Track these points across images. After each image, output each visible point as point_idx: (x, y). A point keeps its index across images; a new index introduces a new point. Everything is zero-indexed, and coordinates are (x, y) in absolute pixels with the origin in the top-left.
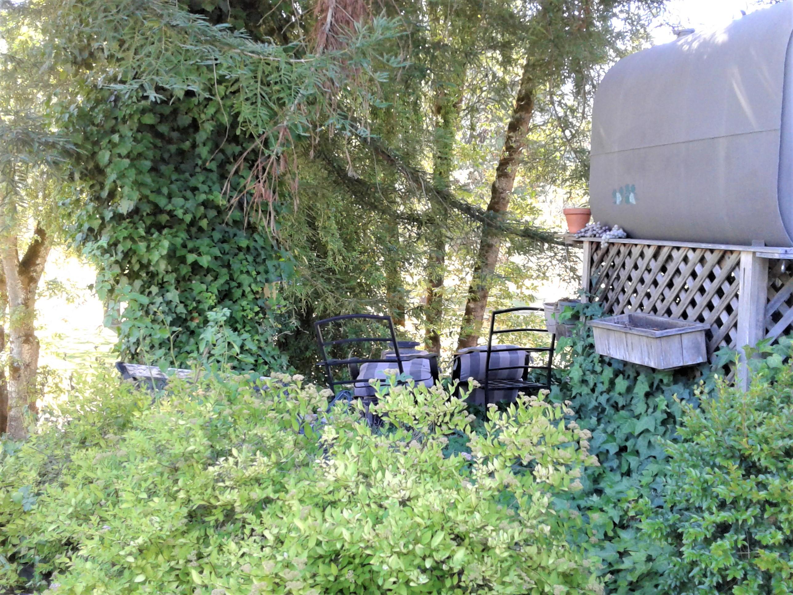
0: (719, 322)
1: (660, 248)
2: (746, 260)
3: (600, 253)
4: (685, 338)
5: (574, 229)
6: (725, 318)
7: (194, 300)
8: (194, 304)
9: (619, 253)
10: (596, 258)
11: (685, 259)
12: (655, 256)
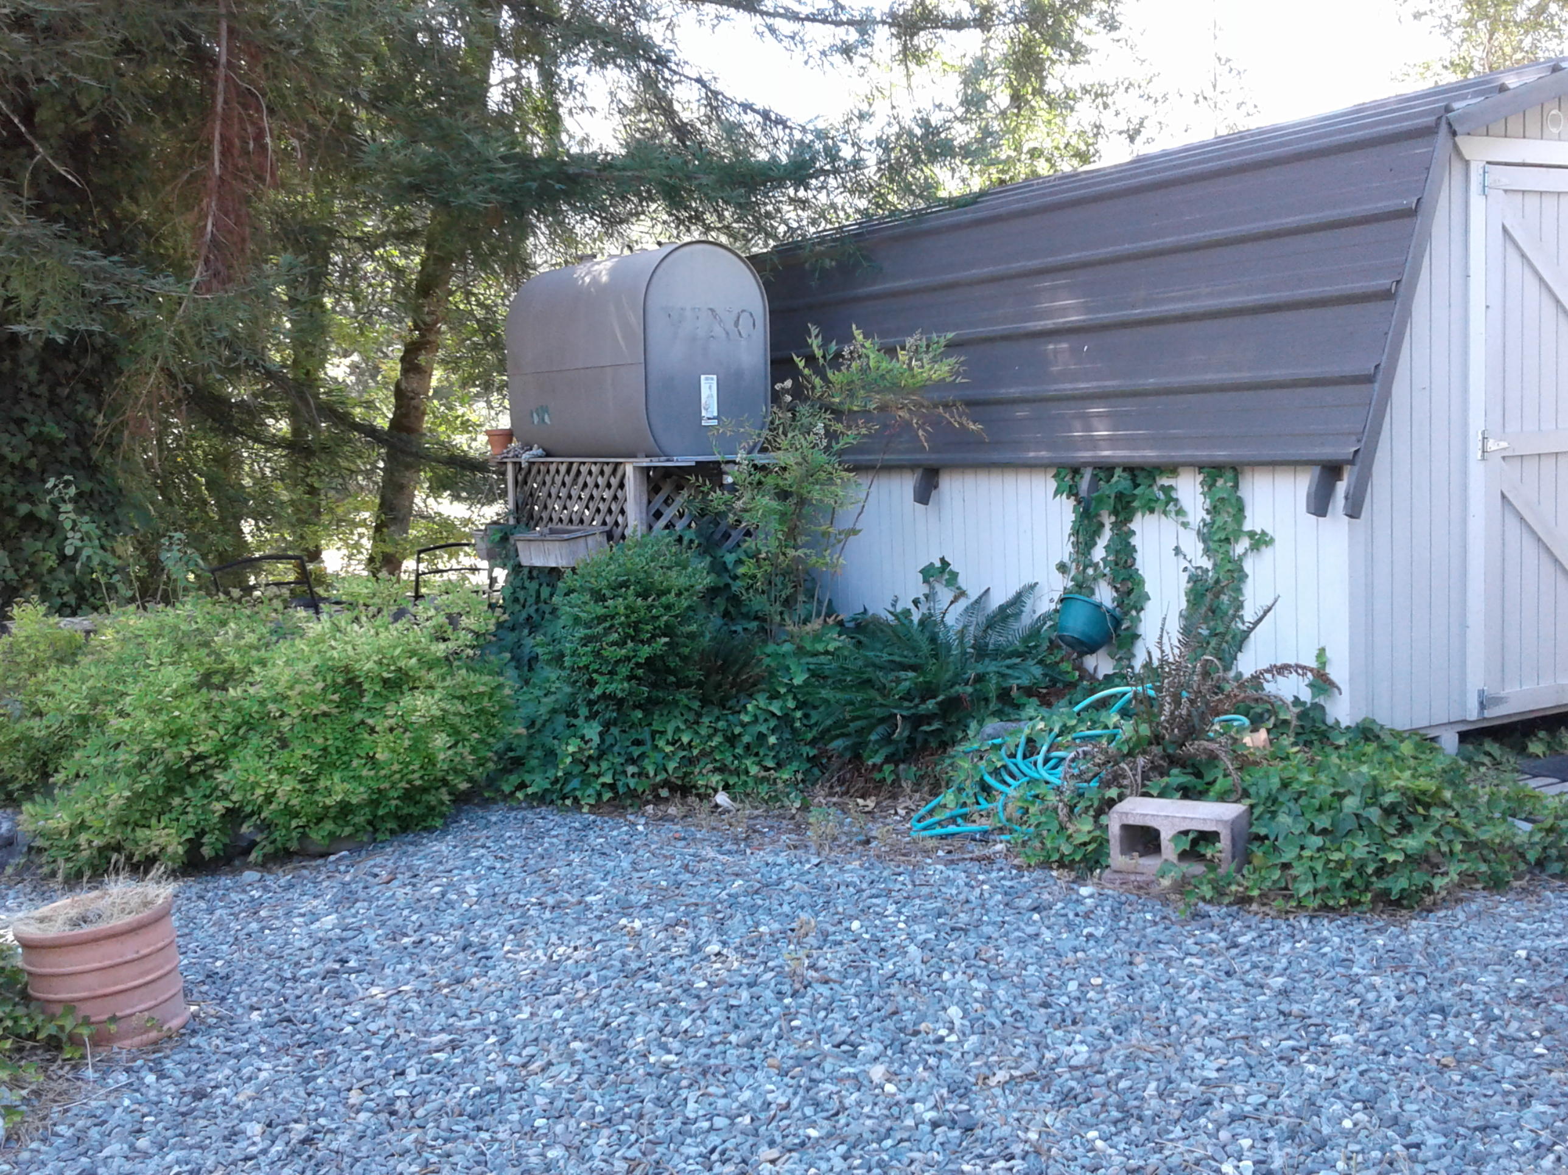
0: (616, 524)
1: (571, 464)
2: (629, 469)
3: (523, 473)
4: (590, 540)
5: (498, 450)
6: (620, 519)
7: (26, 562)
8: (27, 568)
9: (539, 472)
10: (520, 478)
11: (590, 473)
12: (568, 472)
